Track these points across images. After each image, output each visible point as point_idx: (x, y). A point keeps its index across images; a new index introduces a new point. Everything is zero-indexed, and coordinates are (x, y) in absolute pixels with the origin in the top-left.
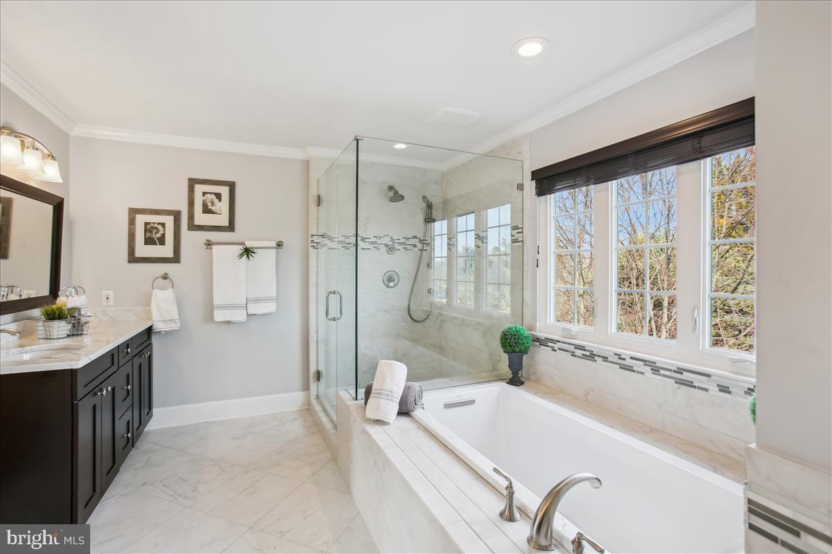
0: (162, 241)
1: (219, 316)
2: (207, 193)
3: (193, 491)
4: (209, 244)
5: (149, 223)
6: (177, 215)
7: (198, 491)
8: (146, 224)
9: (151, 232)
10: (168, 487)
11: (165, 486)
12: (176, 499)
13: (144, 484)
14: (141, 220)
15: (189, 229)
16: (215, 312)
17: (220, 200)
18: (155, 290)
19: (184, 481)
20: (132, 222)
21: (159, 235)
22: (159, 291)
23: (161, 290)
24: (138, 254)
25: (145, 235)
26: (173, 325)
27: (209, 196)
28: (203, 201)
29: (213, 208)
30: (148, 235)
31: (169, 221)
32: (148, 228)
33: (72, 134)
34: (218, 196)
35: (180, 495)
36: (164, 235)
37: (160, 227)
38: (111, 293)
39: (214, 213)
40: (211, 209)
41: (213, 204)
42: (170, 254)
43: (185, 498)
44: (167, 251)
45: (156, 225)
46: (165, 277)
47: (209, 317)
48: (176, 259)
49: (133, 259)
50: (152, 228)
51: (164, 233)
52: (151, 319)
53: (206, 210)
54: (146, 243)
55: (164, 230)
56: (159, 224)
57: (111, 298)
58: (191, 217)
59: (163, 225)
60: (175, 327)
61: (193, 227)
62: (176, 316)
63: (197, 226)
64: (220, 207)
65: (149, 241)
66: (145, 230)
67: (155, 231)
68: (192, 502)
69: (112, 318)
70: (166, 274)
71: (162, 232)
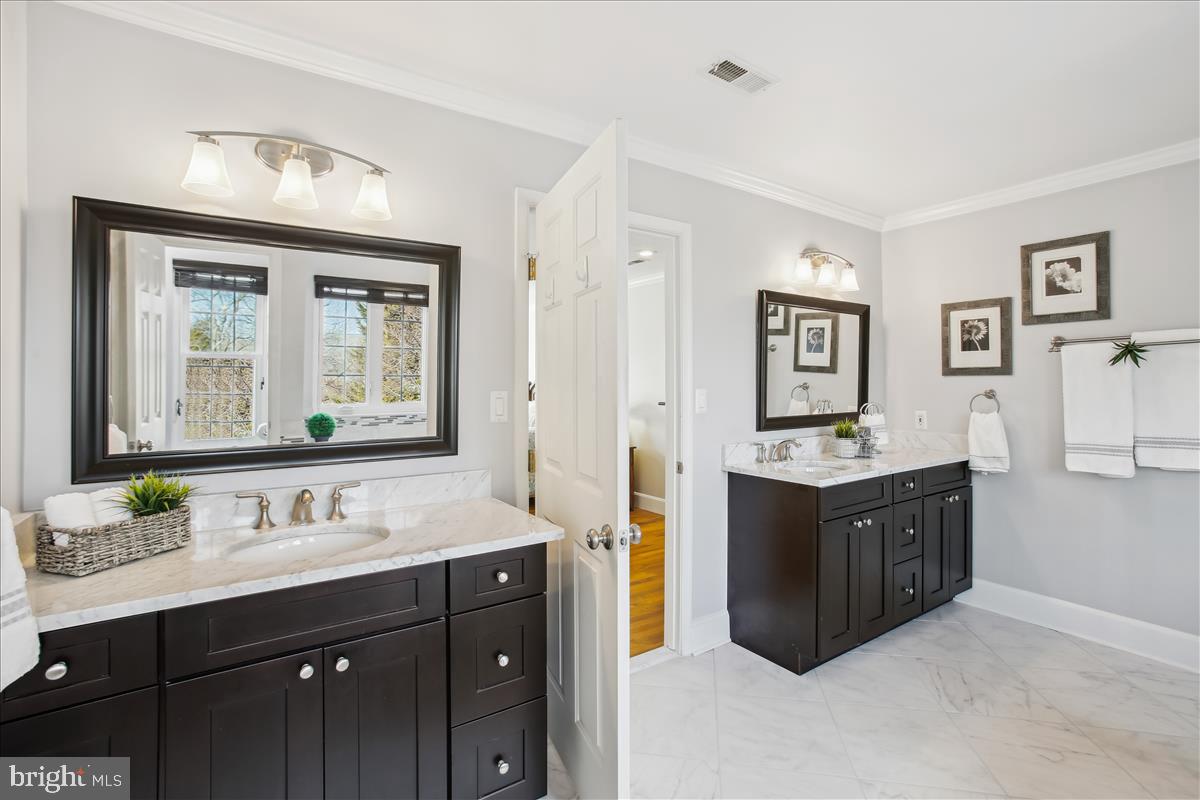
0: (985, 344)
1: (1074, 463)
2: (1053, 262)
3: (966, 701)
4: (1059, 343)
5: (966, 322)
6: (1005, 305)
7: (972, 704)
8: (964, 323)
9: (969, 333)
10: (940, 678)
11: (938, 674)
12: (940, 696)
13: (918, 659)
14: (957, 317)
15: (1024, 323)
16: (1067, 455)
17: (1078, 269)
18: (973, 414)
19: (965, 683)
20: (946, 322)
21: (980, 336)
22: (978, 414)
23: (981, 413)
24: (955, 364)
25: (962, 338)
26: (998, 465)
27: (1058, 267)
28: (1048, 277)
29: (1066, 285)
30: (966, 337)
31: (994, 314)
32: (967, 328)
33: (883, 231)
34: (1076, 263)
35: (947, 695)
36: (987, 336)
37: (982, 325)
38: (924, 413)
39: (1066, 292)
40: (1061, 287)
41: (1065, 277)
42: (997, 363)
43: (951, 702)
44: (991, 357)
45: (976, 323)
46: (990, 395)
47: (1058, 463)
48: (1006, 368)
49: (948, 370)
50: (971, 327)
51: (988, 333)
52: (968, 452)
53: (1053, 289)
54: (964, 349)
55: (988, 328)
56: (979, 320)
57: (925, 420)
58: (1028, 304)
59: (986, 322)
60: (1002, 467)
61: (1031, 319)
62: (1004, 452)
63: (1037, 316)
64: (1080, 281)
65: (968, 346)
66: (963, 331)
67: (975, 331)
68: (955, 711)
69: (925, 445)
70: (992, 391)
71: (984, 332)
